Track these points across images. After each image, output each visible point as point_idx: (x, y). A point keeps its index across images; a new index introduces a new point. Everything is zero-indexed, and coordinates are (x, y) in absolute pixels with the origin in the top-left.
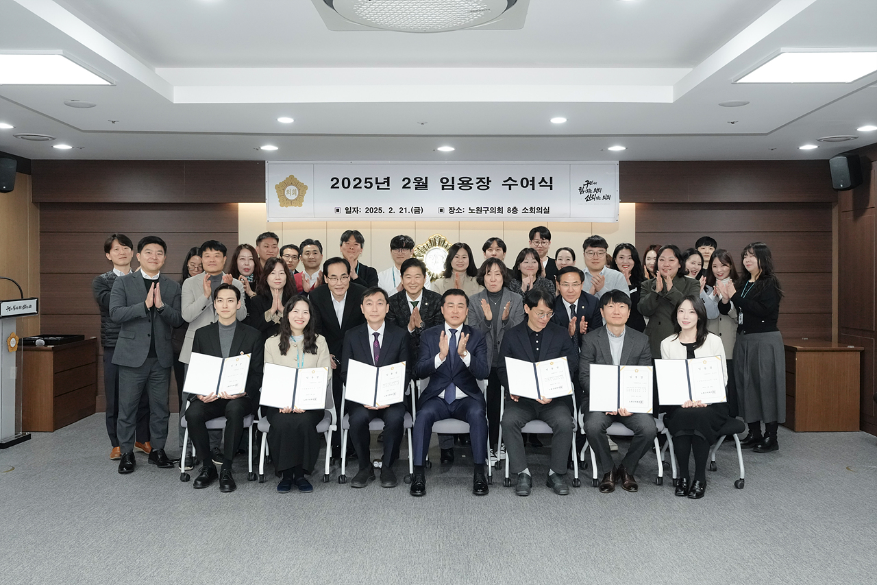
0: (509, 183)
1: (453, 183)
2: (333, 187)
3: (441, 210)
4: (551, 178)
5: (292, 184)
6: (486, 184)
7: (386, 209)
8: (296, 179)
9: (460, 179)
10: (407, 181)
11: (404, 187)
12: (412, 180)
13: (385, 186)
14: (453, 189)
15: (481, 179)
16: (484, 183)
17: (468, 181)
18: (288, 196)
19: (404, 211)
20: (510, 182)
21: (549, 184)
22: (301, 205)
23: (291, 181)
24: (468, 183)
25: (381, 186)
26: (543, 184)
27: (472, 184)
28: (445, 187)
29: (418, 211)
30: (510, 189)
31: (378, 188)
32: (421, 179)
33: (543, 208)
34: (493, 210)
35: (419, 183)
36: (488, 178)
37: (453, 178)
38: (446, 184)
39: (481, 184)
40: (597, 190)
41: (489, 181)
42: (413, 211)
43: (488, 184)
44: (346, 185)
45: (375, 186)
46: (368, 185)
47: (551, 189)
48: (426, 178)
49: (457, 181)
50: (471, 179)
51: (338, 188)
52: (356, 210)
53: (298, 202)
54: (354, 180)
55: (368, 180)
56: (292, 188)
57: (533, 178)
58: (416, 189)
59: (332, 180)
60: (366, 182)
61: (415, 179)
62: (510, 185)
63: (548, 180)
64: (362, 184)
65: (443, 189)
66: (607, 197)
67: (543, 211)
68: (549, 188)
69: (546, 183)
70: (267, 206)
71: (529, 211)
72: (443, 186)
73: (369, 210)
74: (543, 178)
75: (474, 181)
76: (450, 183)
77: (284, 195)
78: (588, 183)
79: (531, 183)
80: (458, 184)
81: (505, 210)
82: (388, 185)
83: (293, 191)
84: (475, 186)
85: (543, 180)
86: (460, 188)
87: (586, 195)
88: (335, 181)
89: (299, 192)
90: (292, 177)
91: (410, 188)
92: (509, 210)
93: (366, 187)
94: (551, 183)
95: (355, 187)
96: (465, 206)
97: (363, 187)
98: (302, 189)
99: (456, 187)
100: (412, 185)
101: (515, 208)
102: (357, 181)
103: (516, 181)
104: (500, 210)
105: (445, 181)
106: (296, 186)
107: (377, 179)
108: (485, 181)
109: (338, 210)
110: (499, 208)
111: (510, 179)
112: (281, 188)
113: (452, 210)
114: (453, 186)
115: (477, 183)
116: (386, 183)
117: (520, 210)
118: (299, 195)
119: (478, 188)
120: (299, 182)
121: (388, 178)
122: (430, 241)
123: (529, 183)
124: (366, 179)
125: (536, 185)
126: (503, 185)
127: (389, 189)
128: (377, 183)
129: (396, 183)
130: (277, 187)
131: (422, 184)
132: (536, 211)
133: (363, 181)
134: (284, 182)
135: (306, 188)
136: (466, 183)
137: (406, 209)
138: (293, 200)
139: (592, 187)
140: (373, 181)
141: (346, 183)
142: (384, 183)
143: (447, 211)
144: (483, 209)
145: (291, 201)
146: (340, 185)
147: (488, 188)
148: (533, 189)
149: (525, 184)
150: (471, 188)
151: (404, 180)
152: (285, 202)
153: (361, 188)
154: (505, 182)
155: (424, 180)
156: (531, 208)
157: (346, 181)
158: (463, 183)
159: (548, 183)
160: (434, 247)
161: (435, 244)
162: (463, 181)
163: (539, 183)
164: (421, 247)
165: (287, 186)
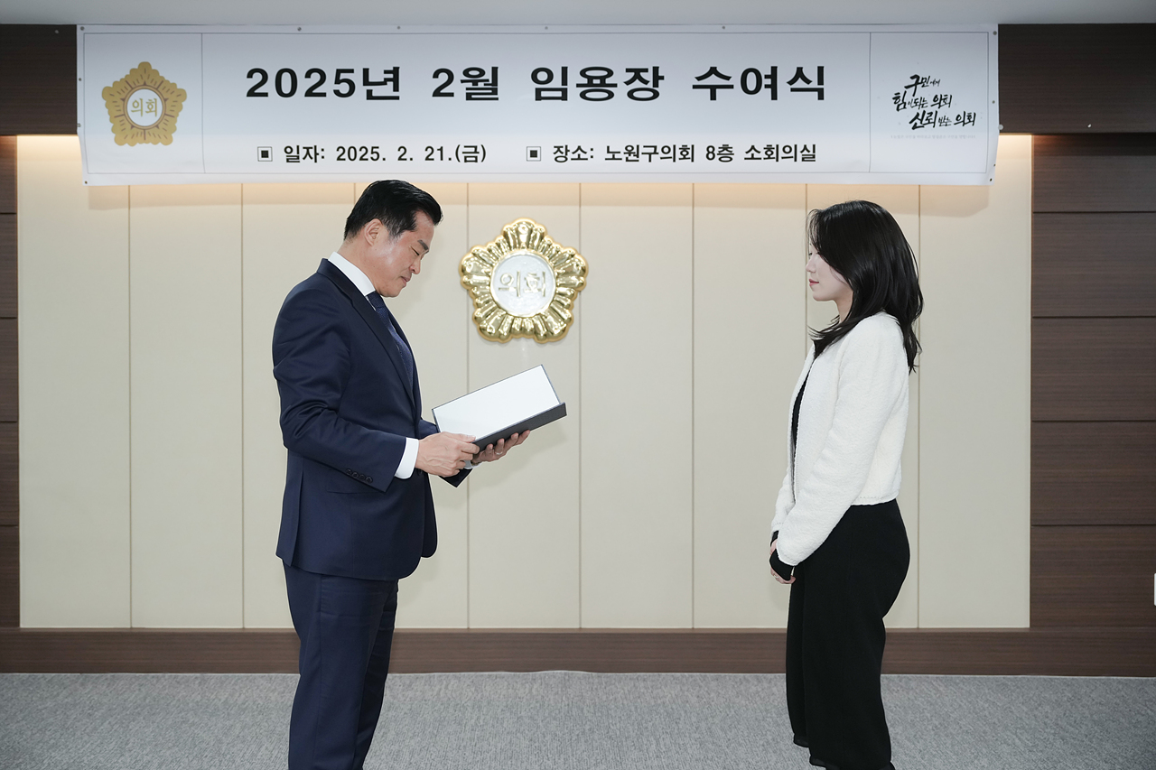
0: (711, 83)
1: (564, 81)
2: (251, 93)
3: (534, 154)
4: (821, 70)
5: (145, 86)
6: (650, 85)
7: (389, 151)
8: (156, 72)
9: (583, 73)
10: (444, 77)
11: (437, 93)
12: (459, 76)
13: (388, 90)
14: (564, 98)
15: (637, 73)
16: (646, 82)
17: (603, 79)
18: (136, 118)
19: (437, 155)
20: (713, 80)
21: (814, 84)
22: (168, 141)
23: (144, 77)
24: (603, 83)
25: (377, 91)
26: (800, 84)
27: (615, 85)
28: (544, 94)
29: (473, 154)
30: (713, 97)
31: (370, 96)
32: (482, 72)
33: (800, 148)
34: (668, 152)
35: (475, 83)
36: (656, 69)
37: (564, 70)
38: (546, 85)
39: (637, 84)
40: (940, 101)
41: (657, 78)
42: (461, 157)
43: (656, 84)
44: (286, 88)
45: (361, 90)
46: (344, 88)
47: (821, 97)
48: (495, 70)
49: (575, 78)
50: (610, 73)
51: (265, 95)
52: (313, 153)
53: (162, 131)
54: (308, 75)
55: (343, 76)
56: (145, 95)
57: (774, 69)
58: (469, 97)
59: (250, 75)
60: (338, 81)
61: (466, 73)
62: (713, 89)
63: (811, 74)
64: (328, 87)
65: (539, 98)
66: (967, 119)
67: (799, 156)
68: (816, 93)
69: (808, 82)
70: (83, 144)
71: (763, 155)
72: (538, 91)
73: (345, 154)
74: (800, 70)
75: (620, 77)
76: (556, 82)
77: (125, 114)
78: (918, 81)
79: (769, 82)
80: (578, 86)
81: (700, 153)
82: (396, 88)
83: (150, 103)
84: (621, 91)
85: (800, 73)
86: (583, 95)
87: (911, 112)
88: (258, 77)
89: (164, 108)
90: (145, 66)
91: (451, 95)
92: (710, 153)
93: (337, 93)
94: (821, 81)
95: (309, 93)
96: (596, 143)
97: (330, 94)
98: (171, 97)
99: (574, 92)
100: (458, 88)
101: (725, 148)
102: (316, 77)
103: (728, 78)
104: (687, 152)
105: (542, 76)
106: (156, 90)
107: (366, 72)
108: (648, 76)
109: (265, 154)
110: (684, 148)
111: (713, 71)
112: (117, 96)
113: (561, 153)
114: (565, 92)
115: (628, 83)
116: (390, 84)
117: (739, 152)
118: (165, 114)
119: (630, 94)
120: (163, 81)
121: (396, 71)
122: (505, 235)
123: (763, 82)
124: (339, 72)
125: (783, 87)
126: (695, 87)
127: (397, 98)
128: (366, 82)
129: (417, 84)
130: (107, 93)
131: (483, 85)
132: (781, 154)
133: (331, 77)
134: (126, 81)
135: (182, 95)
136: (597, 84)
137: (441, 149)
138: (149, 128)
139: (926, 93)
140: (357, 78)
141: (285, 83)
142: (384, 83)
143: (547, 154)
144: (642, 150)
145: (144, 130)
146: (270, 87)
147: (656, 95)
148: (774, 97)
149: (751, 85)
150: (611, 95)
151: (436, 75)
152: (127, 131)
153: (324, 95)
154: (699, 79)
155: (488, 76)
156: (769, 148)
157: (286, 78)
158: (590, 83)
159: (812, 83)
160: (516, 252)
161: (517, 245)
162: (590, 79)
163: (791, 83)
164: (482, 250)
165: (133, 89)
